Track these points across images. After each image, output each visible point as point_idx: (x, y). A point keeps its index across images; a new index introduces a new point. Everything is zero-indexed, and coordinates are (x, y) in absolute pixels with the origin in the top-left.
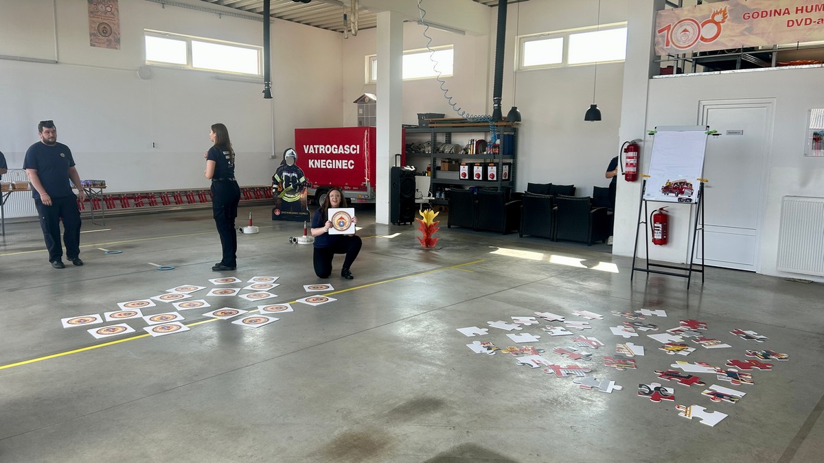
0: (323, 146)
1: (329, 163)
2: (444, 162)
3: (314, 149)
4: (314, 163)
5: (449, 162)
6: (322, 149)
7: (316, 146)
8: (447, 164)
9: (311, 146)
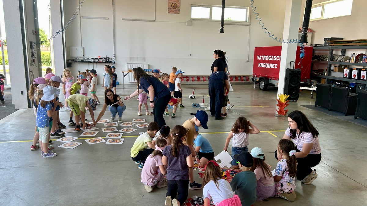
0: (265, 56)
1: (267, 65)
2: (336, 66)
3: (261, 57)
4: (260, 65)
5: (339, 67)
6: (265, 58)
7: (262, 56)
8: (337, 68)
9: (260, 56)
